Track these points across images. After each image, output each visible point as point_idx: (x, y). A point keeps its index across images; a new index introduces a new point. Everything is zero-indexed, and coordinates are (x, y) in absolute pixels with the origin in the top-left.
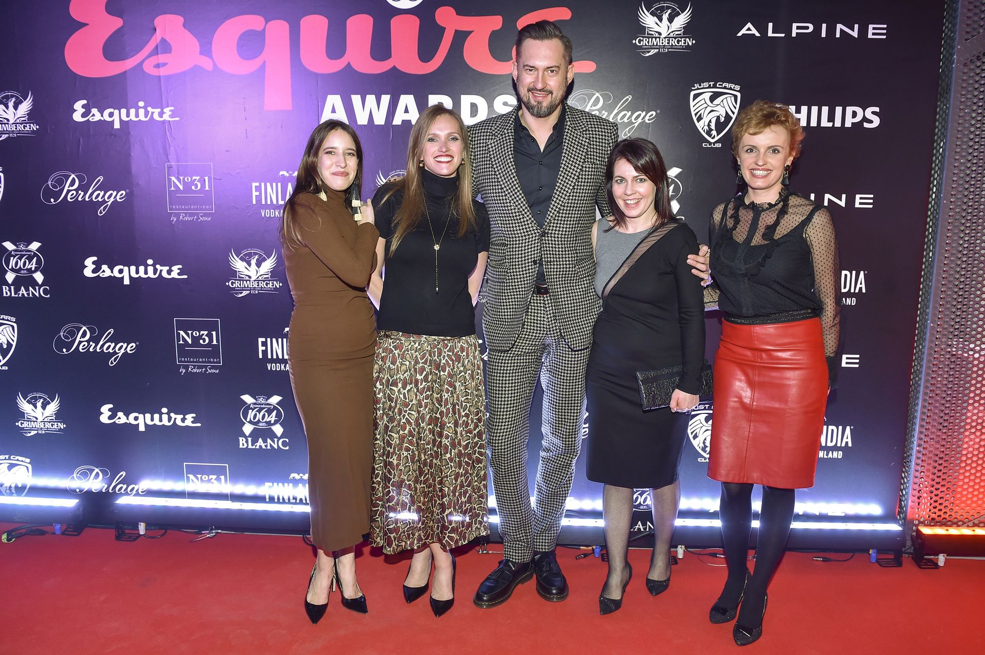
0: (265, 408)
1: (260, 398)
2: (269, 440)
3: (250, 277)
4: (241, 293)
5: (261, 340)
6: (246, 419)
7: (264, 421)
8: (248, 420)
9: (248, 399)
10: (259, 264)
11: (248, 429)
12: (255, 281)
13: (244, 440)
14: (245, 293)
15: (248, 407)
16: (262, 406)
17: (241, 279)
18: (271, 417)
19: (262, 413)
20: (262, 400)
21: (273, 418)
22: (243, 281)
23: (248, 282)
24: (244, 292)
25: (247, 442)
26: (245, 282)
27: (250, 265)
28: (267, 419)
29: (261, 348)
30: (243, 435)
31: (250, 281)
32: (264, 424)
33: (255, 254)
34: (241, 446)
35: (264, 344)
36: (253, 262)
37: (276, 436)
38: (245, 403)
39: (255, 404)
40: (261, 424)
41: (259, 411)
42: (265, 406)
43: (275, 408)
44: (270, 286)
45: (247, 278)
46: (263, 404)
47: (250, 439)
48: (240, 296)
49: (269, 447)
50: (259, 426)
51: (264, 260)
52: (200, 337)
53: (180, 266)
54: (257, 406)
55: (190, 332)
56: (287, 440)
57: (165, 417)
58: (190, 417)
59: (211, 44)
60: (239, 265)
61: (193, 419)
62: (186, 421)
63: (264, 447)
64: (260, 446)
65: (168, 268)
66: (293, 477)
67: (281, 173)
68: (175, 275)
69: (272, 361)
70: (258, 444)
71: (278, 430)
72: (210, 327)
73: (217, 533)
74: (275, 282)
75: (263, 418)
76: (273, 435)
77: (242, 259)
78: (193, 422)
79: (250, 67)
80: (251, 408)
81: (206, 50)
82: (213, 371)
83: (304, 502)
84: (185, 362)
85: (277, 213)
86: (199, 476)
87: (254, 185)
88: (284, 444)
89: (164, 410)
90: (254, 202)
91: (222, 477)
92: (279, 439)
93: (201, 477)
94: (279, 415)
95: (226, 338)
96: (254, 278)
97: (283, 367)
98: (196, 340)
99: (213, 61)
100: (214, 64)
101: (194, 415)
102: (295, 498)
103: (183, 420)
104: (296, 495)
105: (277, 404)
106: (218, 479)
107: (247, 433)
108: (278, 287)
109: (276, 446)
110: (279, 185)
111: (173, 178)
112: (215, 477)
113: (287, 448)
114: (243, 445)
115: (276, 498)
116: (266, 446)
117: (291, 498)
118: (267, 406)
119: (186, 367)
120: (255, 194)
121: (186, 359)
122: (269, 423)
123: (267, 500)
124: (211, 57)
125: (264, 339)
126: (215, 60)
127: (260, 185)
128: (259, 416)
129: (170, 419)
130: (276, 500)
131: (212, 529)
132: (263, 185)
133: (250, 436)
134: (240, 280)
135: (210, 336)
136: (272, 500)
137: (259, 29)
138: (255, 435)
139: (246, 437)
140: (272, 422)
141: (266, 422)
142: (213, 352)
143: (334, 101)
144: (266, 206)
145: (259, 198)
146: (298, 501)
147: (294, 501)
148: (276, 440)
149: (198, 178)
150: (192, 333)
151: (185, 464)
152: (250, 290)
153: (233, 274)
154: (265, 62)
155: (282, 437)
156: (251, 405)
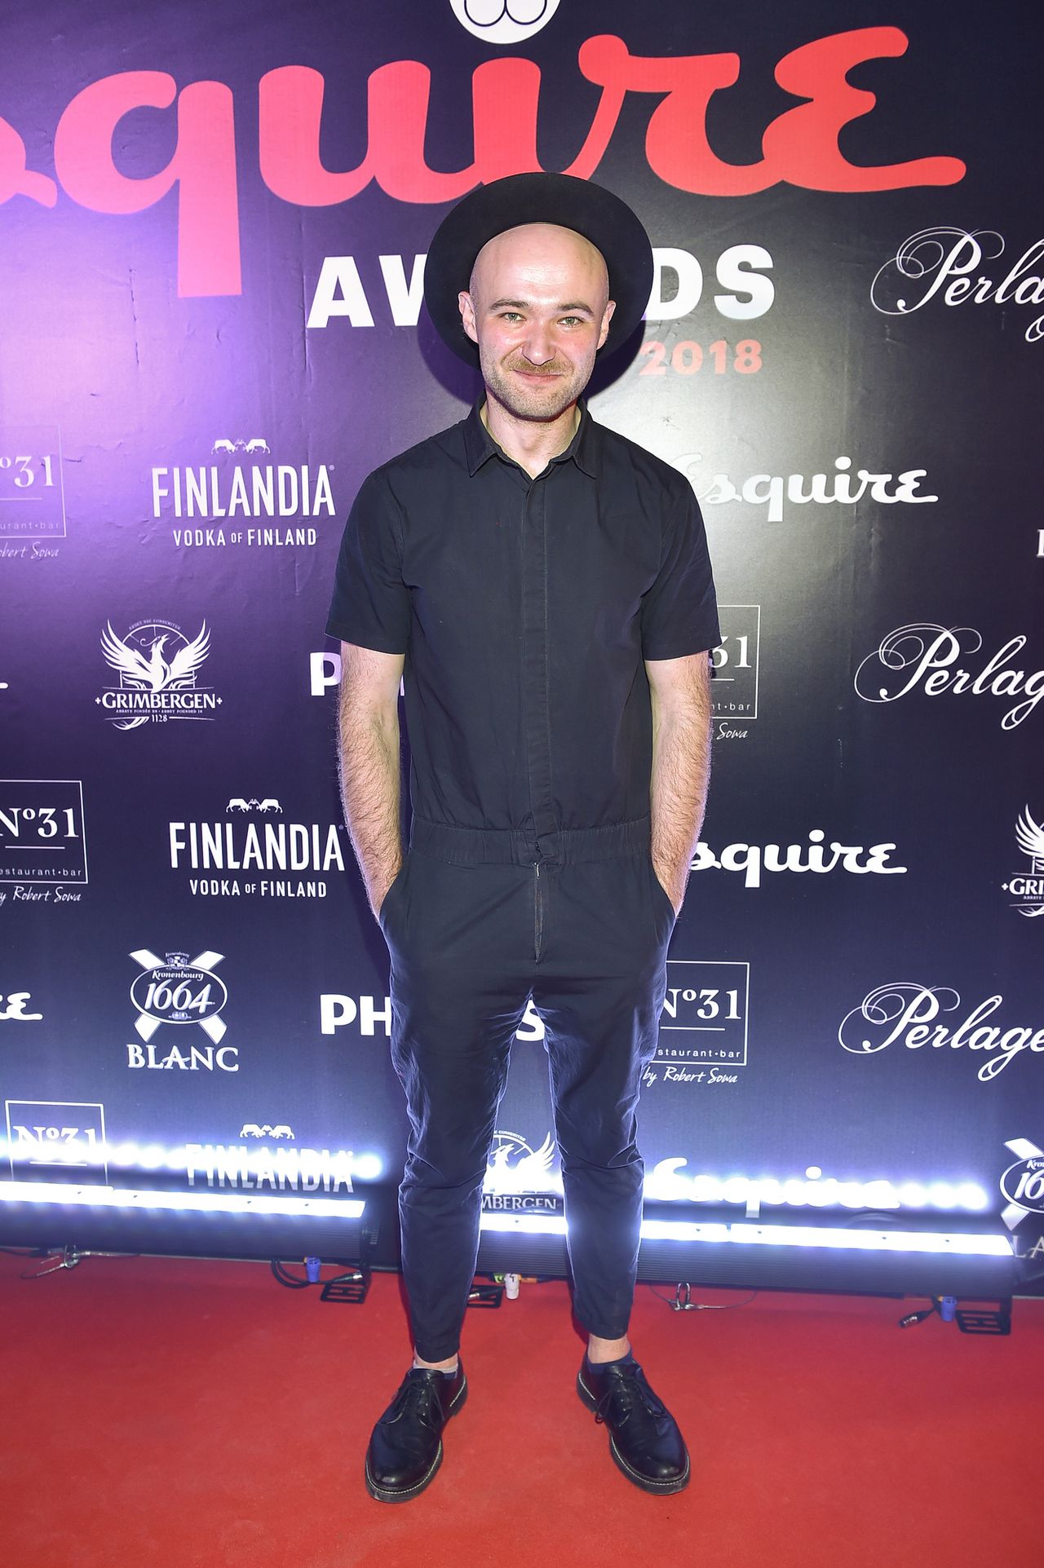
0: (185, 979)
1: (173, 957)
2: (194, 1051)
3: (149, 685)
4: (130, 722)
5: (175, 827)
6: (142, 1004)
7: (184, 1007)
8: (148, 1005)
9: (146, 959)
10: (168, 656)
11: (147, 1025)
12: (160, 693)
13: (140, 1050)
14: (138, 721)
15: (149, 978)
16: (178, 975)
17: (130, 690)
18: (200, 1000)
19: (178, 991)
20: (179, 961)
21: (203, 1001)
22: (134, 693)
23: (145, 696)
24: (137, 719)
25: (145, 1054)
26: (138, 696)
27: (148, 656)
28: (189, 1003)
29: (176, 846)
30: (137, 1039)
31: (149, 693)
32: (183, 1015)
33: (161, 632)
34: (132, 1064)
35: (183, 836)
36: (157, 650)
37: (210, 1043)
38: (139, 968)
39: (162, 970)
40: (176, 1016)
41: (173, 987)
42: (185, 976)
43: (208, 979)
44: (195, 704)
45: (143, 687)
46: (179, 971)
47: (151, 1049)
48: (128, 727)
49: (194, 1067)
50: (173, 1020)
51: (182, 645)
52: (39, 822)
54: (166, 975)
55: (15, 811)
56: (235, 1051)
58: (17, 1001)
59: (52, 142)
60: (125, 658)
61: (24, 1005)
62: (8, 1008)
63: (183, 1066)
64: (175, 1064)
66: (249, 1133)
67: (219, 444)
69: (201, 874)
70: (170, 1060)
71: (215, 1027)
72: (61, 799)
73: (82, 1258)
74: (206, 696)
75: (181, 1002)
76: (202, 1040)
77: (131, 644)
78: (24, 1011)
79: (147, 193)
80: (155, 981)
81: (40, 158)
82: (69, 897)
83: (274, 1187)
84: (5, 877)
85: (209, 538)
86: (39, 1130)
87: (157, 472)
88: (229, 1059)
90: (157, 513)
91: (91, 1131)
92: (217, 1048)
93: (44, 1132)
94: (215, 995)
95: (93, 824)
96: (158, 686)
97: (224, 888)
98: (28, 828)
99: (58, 184)
100: (60, 190)
101: (27, 995)
102: (253, 1179)
104: (254, 1171)
105: (211, 971)
106: (82, 1135)
107: (146, 1036)
108: (213, 706)
109: (209, 1065)
110: (214, 470)
112: (74, 1131)
113: (236, 1068)
114: (137, 1061)
115: (210, 1176)
116: (188, 1064)
117: (245, 1178)
118: (191, 976)
119: (7, 890)
120: (158, 493)
121: (7, 871)
122: (194, 1013)
123: (192, 1183)
124: (51, 173)
125: (181, 826)
126: (61, 181)
127: (171, 472)
128: (173, 998)
130: (211, 1184)
131: (71, 1250)
132: (176, 471)
133: (151, 1042)
134: (127, 693)
135: (60, 819)
136: (202, 1182)
137: (163, 103)
138: (164, 1039)
139: (143, 1044)
140: (202, 1010)
141: (187, 1010)
142: (65, 855)
143: (340, 269)
144: (185, 522)
145: (168, 503)
146: (259, 1186)
147: (251, 1185)
148: (210, 1050)
149: (28, 459)
150: (20, 814)
151: (7, 1102)
152: (149, 715)
153: (111, 678)
154: (177, 182)
155: (223, 1043)
156: (155, 973)
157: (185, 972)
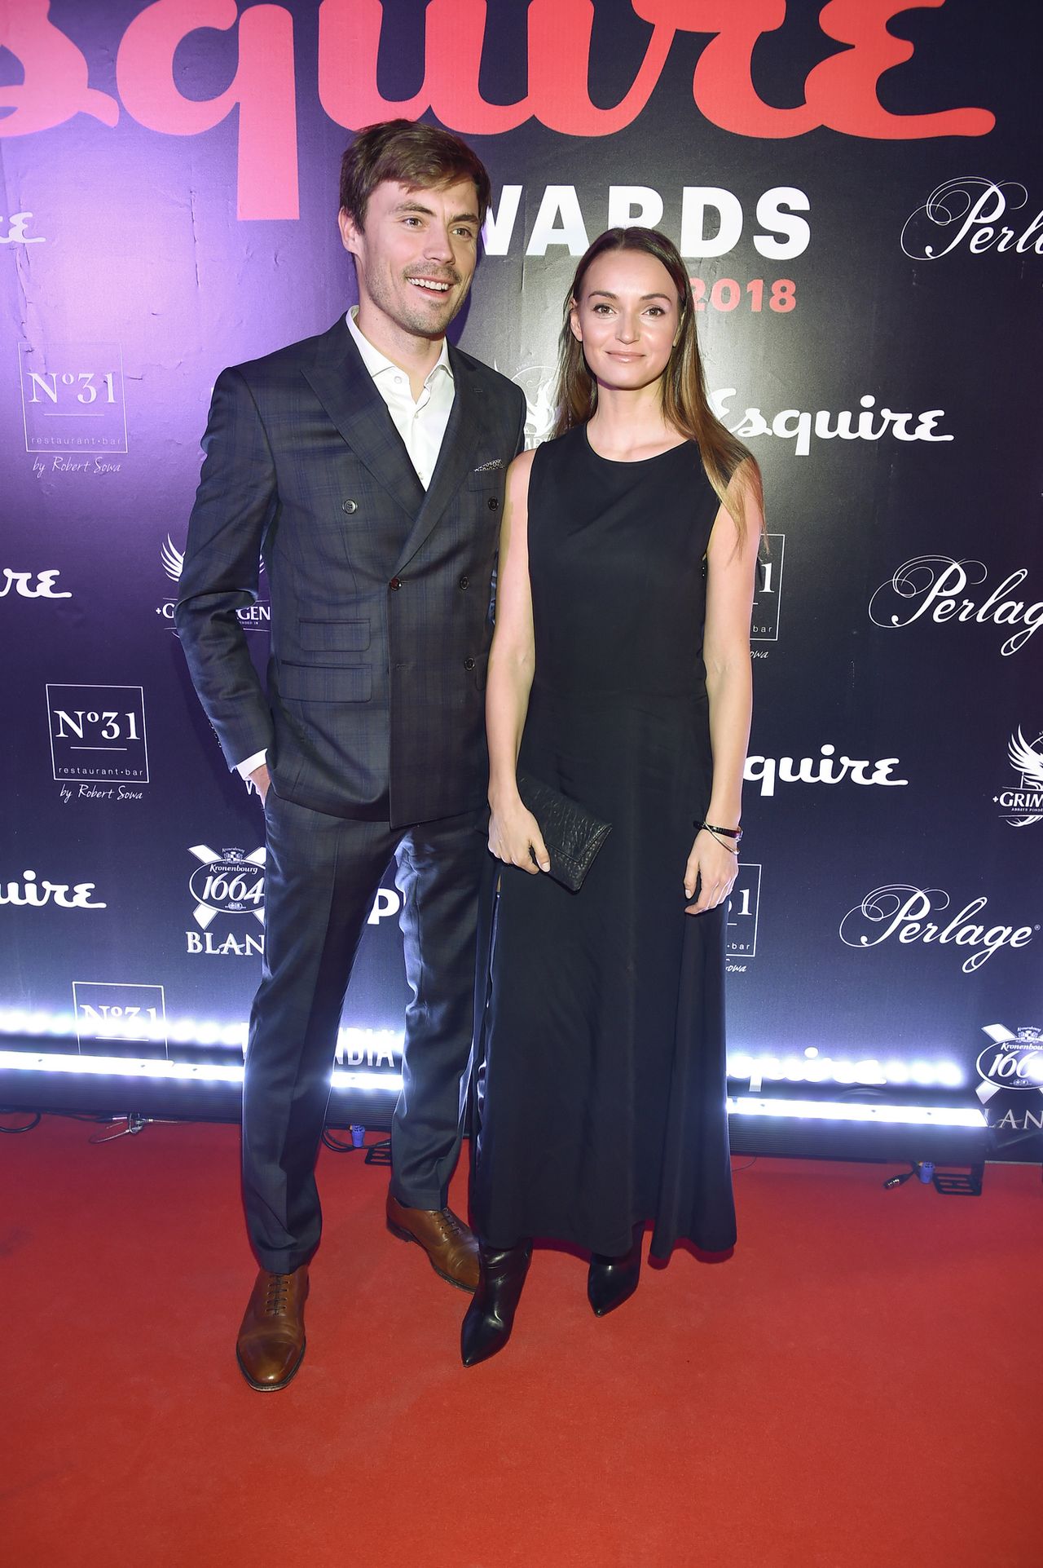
0: (241, 873)
1: (229, 852)
2: (248, 938)
6: (200, 896)
7: (239, 898)
8: (205, 896)
9: (205, 854)
11: (204, 914)
13: (197, 937)
15: (205, 871)
16: (234, 869)
18: (255, 892)
19: (234, 883)
20: (235, 856)
21: (257, 893)
25: (203, 941)
28: (244, 895)
30: (195, 927)
32: (238, 905)
34: (191, 950)
38: (197, 861)
39: (218, 864)
40: (232, 906)
41: (229, 880)
42: (241, 869)
43: (262, 873)
44: (251, 616)
46: (235, 865)
47: (208, 936)
49: (248, 953)
50: (229, 909)
52: (103, 724)
53: (56, 573)
54: (223, 869)
55: (80, 714)
57: (31, 890)
58: (82, 891)
59: (114, 61)
61: (89, 894)
62: (75, 898)
63: (238, 952)
64: (231, 950)
65: (29, 576)
68: (44, 590)
70: (226, 946)
72: (124, 704)
73: (145, 1125)
74: (261, 609)
75: (237, 894)
78: (88, 900)
79: (207, 115)
80: (212, 874)
82: (131, 795)
84: (70, 775)
86: (104, 1008)
89: (29, 875)
91: (153, 1011)
93: (109, 1011)
95: (154, 726)
98: (92, 730)
99: (120, 104)
100: (122, 109)
101: (92, 886)
103: (69, 896)
105: (265, 865)
106: (143, 1014)
107: (204, 924)
108: (268, 618)
109: (263, 951)
111: (35, 376)
112: (136, 1010)
114: (195, 947)
116: (243, 950)
118: (246, 870)
119: (74, 787)
121: (73, 771)
122: (249, 904)
124: (113, 92)
126: (123, 101)
128: (229, 890)
129: (41, 893)
131: (135, 1118)
133: (208, 929)
135: (123, 722)
137: (224, 24)
138: (220, 928)
139: (201, 931)
140: (256, 901)
141: (242, 901)
142: (127, 755)
148: (263, 938)
149: (90, 376)
150: (84, 716)
151: (74, 983)
153: (171, 589)
154: (238, 105)
156: (212, 867)
157: (240, 866)
